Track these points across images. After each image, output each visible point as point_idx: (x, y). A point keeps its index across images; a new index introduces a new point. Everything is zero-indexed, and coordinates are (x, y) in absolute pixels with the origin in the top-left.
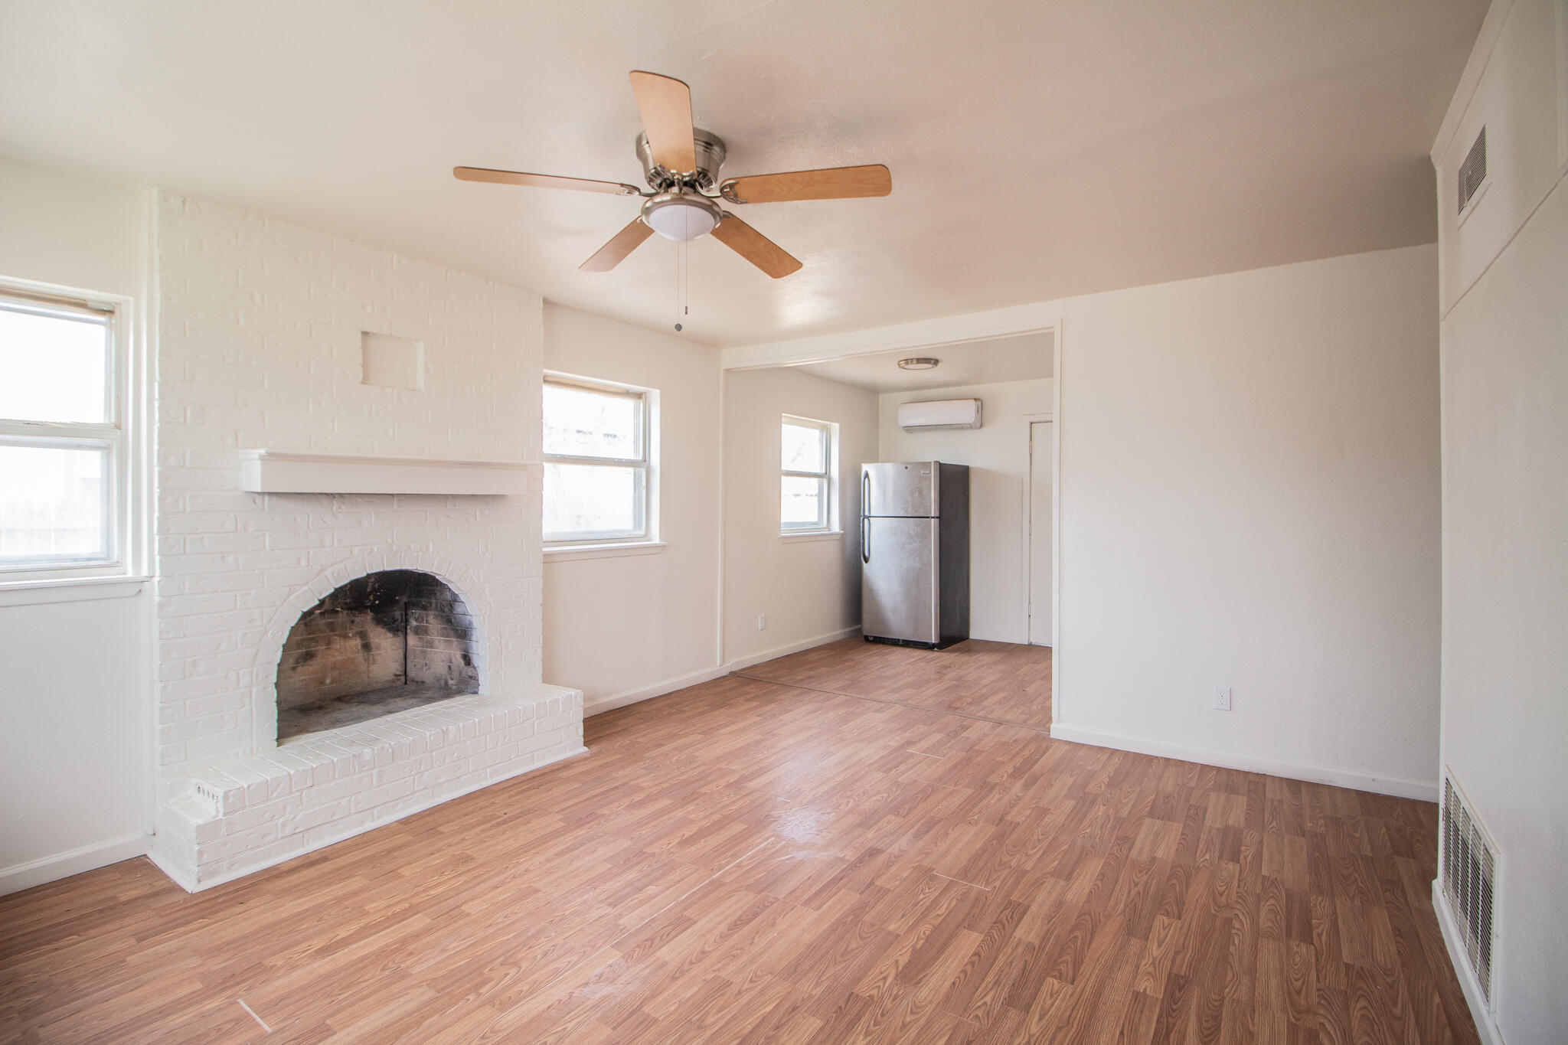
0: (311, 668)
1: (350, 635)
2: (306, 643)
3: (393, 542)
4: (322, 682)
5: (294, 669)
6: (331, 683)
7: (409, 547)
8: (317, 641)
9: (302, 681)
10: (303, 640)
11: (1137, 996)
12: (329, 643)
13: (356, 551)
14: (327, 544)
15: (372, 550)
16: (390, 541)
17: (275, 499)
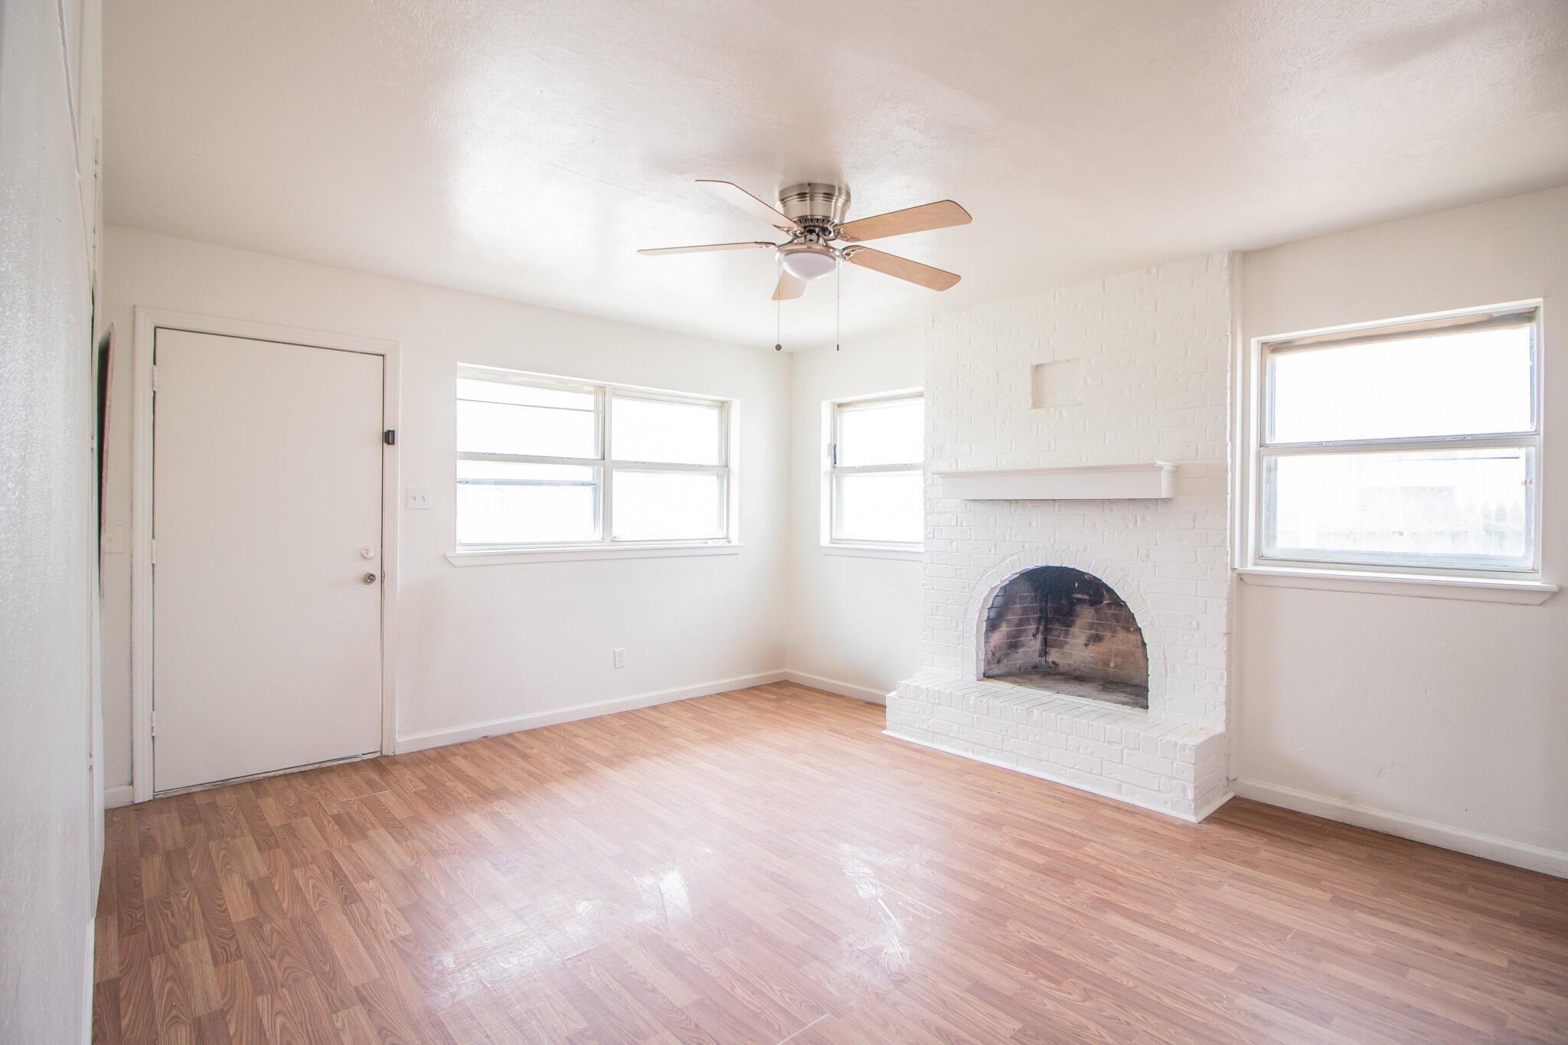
0: (1098, 649)
1: (1132, 629)
2: (1095, 627)
3: (1055, 542)
4: (1107, 664)
5: (1086, 645)
6: (1114, 668)
7: (1069, 547)
8: (1104, 628)
9: (1092, 657)
10: (1093, 624)
11: (370, 877)
12: (1115, 631)
13: (1026, 546)
14: (1008, 539)
15: (1038, 547)
16: (1052, 541)
17: (977, 504)
